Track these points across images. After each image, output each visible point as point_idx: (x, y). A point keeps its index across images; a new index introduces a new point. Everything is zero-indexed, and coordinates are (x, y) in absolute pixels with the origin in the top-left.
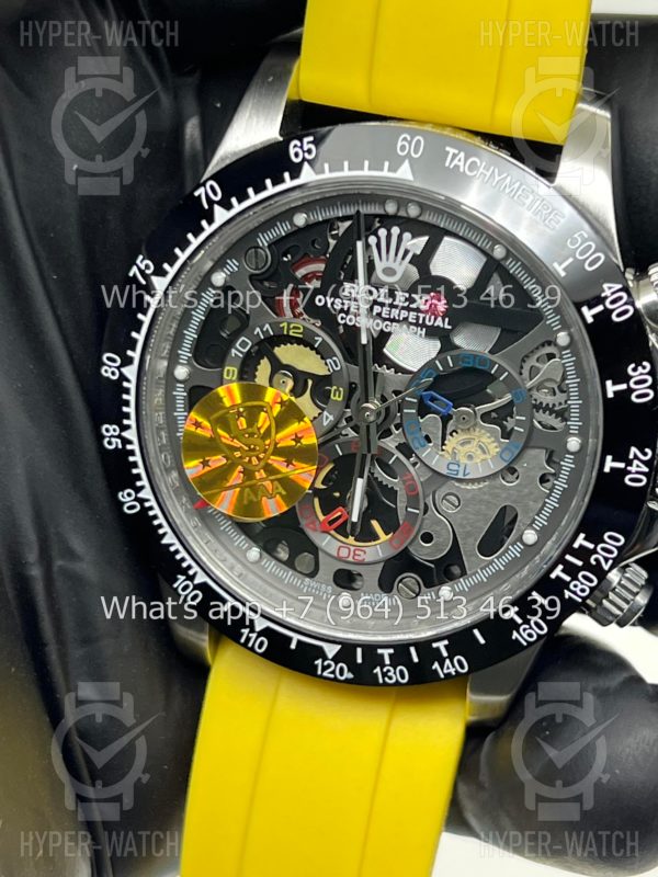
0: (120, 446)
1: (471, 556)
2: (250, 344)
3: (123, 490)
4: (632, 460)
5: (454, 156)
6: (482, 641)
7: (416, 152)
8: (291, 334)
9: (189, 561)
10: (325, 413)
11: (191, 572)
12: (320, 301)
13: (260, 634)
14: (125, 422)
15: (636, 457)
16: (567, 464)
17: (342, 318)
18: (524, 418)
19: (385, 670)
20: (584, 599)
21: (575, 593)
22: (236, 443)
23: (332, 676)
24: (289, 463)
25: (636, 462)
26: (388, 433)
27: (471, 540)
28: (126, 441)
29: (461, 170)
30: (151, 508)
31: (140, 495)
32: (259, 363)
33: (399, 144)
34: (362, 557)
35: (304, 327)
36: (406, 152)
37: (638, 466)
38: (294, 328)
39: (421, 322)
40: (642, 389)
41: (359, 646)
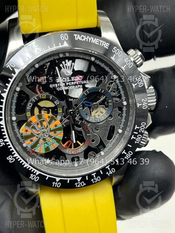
0: (4, 144)
1: (106, 141)
2: (32, 104)
3: (8, 157)
5: (77, 36)
7: (66, 38)
8: (43, 98)
9: (34, 169)
10: (58, 116)
11: (35, 172)
12: (51, 86)
13: (58, 182)
14: (4, 137)
15: (144, 101)
16: (124, 109)
17: (59, 89)
18: (111, 101)
19: (94, 179)
20: (140, 142)
21: (137, 141)
22: (39, 132)
23: (80, 186)
24: (55, 133)
26: (76, 116)
27: (105, 137)
28: (6, 143)
29: (80, 40)
30: (19, 158)
31: (14, 156)
32: (34, 109)
33: (61, 37)
34: (78, 152)
35: (46, 95)
36: (64, 39)
37: (145, 103)
38: (43, 96)
39: (80, 83)
40: (140, 83)
41: (87, 175)
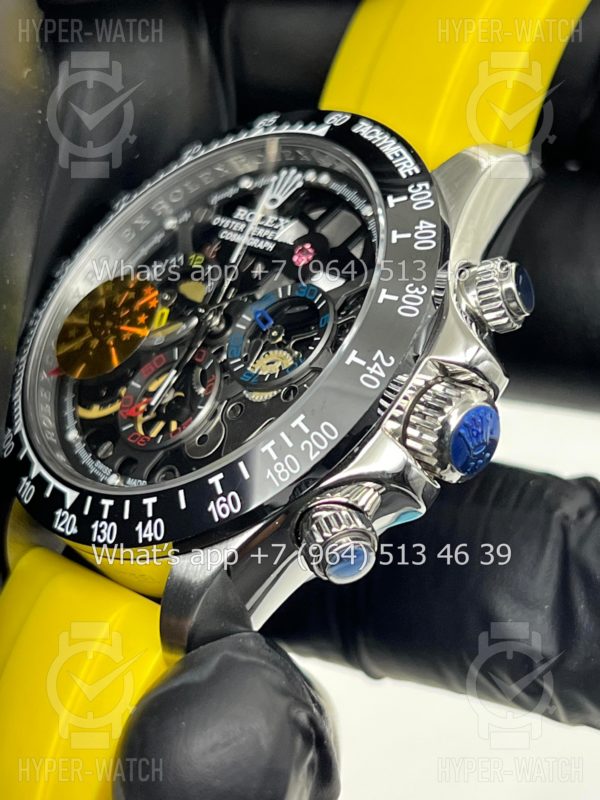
4: (374, 362)
15: (379, 360)
19: (101, 525)
20: (281, 483)
21: (275, 475)
25: (377, 365)
37: (377, 369)
40: (411, 306)
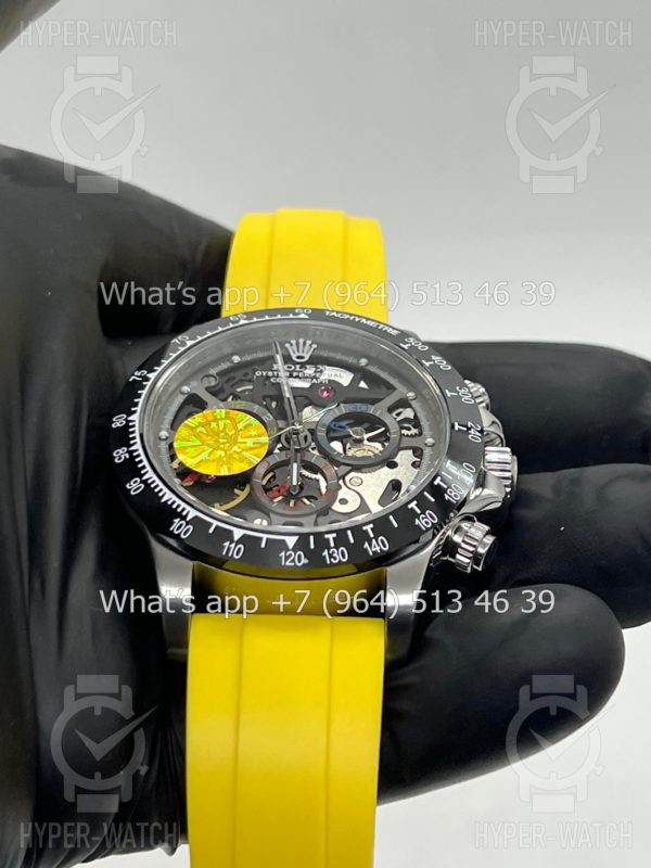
6: (396, 525)
23: (292, 564)
41: (312, 533)
